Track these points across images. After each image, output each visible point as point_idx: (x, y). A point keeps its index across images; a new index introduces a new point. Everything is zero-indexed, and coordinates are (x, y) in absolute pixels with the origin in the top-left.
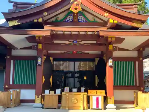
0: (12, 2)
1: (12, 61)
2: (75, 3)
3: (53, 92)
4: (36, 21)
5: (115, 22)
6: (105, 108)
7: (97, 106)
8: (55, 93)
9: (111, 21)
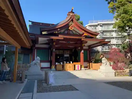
0: (31, 21)
1: (36, 50)
2: (71, 26)
3: (59, 64)
4: (55, 32)
5: (87, 35)
6: (81, 70)
7: (78, 69)
8: (60, 64)
9: (85, 34)
